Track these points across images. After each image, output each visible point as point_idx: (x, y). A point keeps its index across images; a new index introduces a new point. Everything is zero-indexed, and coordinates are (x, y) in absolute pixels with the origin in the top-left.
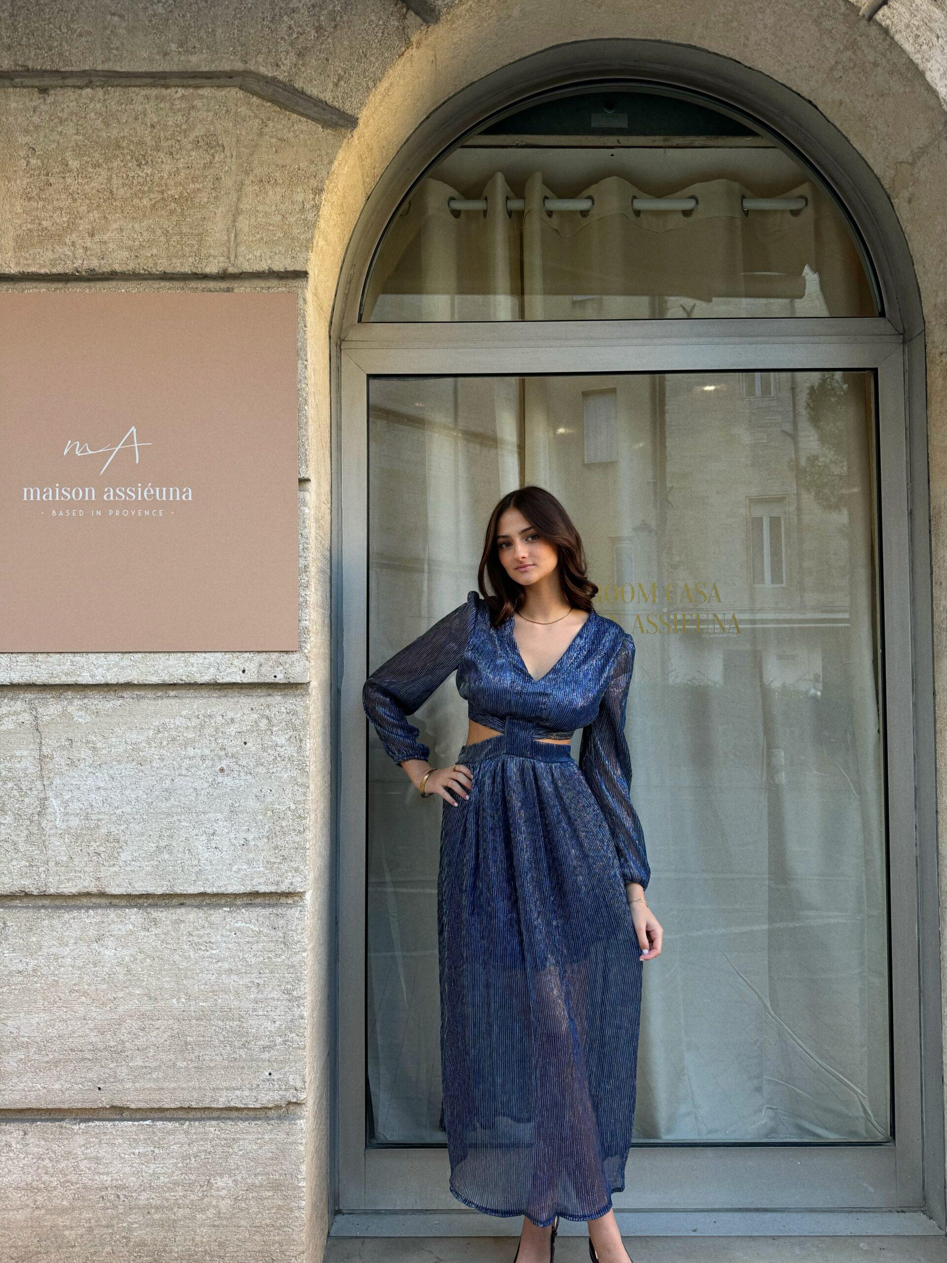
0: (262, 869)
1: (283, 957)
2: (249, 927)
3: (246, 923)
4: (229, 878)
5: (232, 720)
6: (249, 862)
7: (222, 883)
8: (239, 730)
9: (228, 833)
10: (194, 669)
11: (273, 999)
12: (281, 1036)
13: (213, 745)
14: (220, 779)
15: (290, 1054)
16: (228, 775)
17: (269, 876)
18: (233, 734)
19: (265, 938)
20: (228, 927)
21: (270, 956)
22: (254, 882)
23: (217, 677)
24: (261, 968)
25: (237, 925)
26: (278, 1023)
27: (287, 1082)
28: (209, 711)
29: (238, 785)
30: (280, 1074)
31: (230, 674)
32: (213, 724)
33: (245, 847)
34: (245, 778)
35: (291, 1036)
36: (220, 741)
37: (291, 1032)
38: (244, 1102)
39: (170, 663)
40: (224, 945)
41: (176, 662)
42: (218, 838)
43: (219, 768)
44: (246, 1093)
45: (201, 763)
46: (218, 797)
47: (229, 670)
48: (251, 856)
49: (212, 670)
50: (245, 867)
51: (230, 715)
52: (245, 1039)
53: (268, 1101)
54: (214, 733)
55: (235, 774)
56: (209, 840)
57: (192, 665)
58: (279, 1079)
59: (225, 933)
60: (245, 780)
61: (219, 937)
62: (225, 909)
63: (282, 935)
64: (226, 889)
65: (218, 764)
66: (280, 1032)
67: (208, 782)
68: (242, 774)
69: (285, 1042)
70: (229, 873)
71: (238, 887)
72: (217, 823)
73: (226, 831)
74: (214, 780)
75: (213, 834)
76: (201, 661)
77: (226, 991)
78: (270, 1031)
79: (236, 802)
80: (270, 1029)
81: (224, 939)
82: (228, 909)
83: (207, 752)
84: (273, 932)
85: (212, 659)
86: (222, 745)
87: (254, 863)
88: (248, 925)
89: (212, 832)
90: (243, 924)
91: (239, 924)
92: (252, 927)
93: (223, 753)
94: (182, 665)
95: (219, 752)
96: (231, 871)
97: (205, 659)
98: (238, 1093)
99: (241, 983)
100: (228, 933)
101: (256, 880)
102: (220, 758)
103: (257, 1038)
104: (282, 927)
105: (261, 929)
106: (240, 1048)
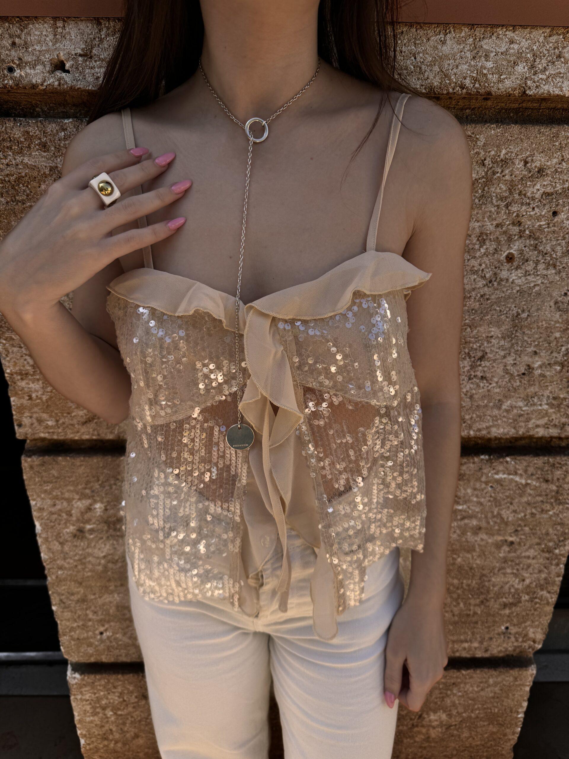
0: (545, 407)
1: (551, 513)
2: (512, 479)
3: (509, 474)
4: (495, 418)
5: (541, 171)
6: (527, 399)
7: (484, 425)
8: (549, 190)
9: (505, 357)
10: (489, 65)
11: (529, 557)
12: (528, 595)
13: (503, 216)
14: (504, 274)
15: (535, 610)
16: (517, 268)
17: (554, 417)
18: (538, 196)
19: (531, 492)
20: (484, 479)
21: (534, 511)
22: (530, 425)
23: (529, 83)
24: (520, 525)
25: (496, 477)
26: (527, 581)
27: (526, 635)
28: (504, 152)
29: (532, 285)
30: (520, 628)
31: (554, 76)
32: (507, 177)
33: (526, 378)
34: (545, 272)
35: (542, 593)
36: (514, 208)
37: (542, 590)
38: (471, 652)
39: (445, 49)
40: (475, 499)
41: (456, 48)
42: (488, 364)
43: (506, 254)
44: (476, 645)
45: (477, 247)
46: (498, 301)
47: (551, 71)
48: (532, 390)
49: (521, 68)
50: (521, 404)
51: (539, 160)
52: (484, 596)
53: (501, 651)
54: (506, 194)
55: (530, 266)
56: (473, 367)
57: (487, 57)
58: (517, 633)
59: (478, 485)
60: (545, 276)
61: (469, 491)
62: (482, 457)
63: (554, 488)
64: (489, 433)
65: (504, 248)
66: (528, 590)
67: (484, 277)
68: (541, 267)
69: (531, 600)
70: (496, 412)
71: (506, 431)
72: (489, 342)
73: (502, 353)
74: (495, 274)
75: (481, 359)
76: (503, 49)
77: (470, 549)
78: (517, 590)
79: (523, 311)
80: (516, 586)
81: (476, 492)
82: (487, 457)
83: (490, 226)
84: (544, 486)
85: (525, 44)
86: (518, 216)
87: (536, 400)
88: (511, 477)
89: (480, 354)
90: (505, 476)
91: (501, 476)
92: (517, 479)
93: (515, 230)
94: (468, 54)
95: (510, 227)
96: (500, 408)
97: (512, 42)
98: (466, 645)
99: (490, 541)
100: (483, 486)
101: (533, 421)
102: (510, 240)
103: (498, 595)
104: (558, 479)
105: (529, 481)
106: (475, 605)
